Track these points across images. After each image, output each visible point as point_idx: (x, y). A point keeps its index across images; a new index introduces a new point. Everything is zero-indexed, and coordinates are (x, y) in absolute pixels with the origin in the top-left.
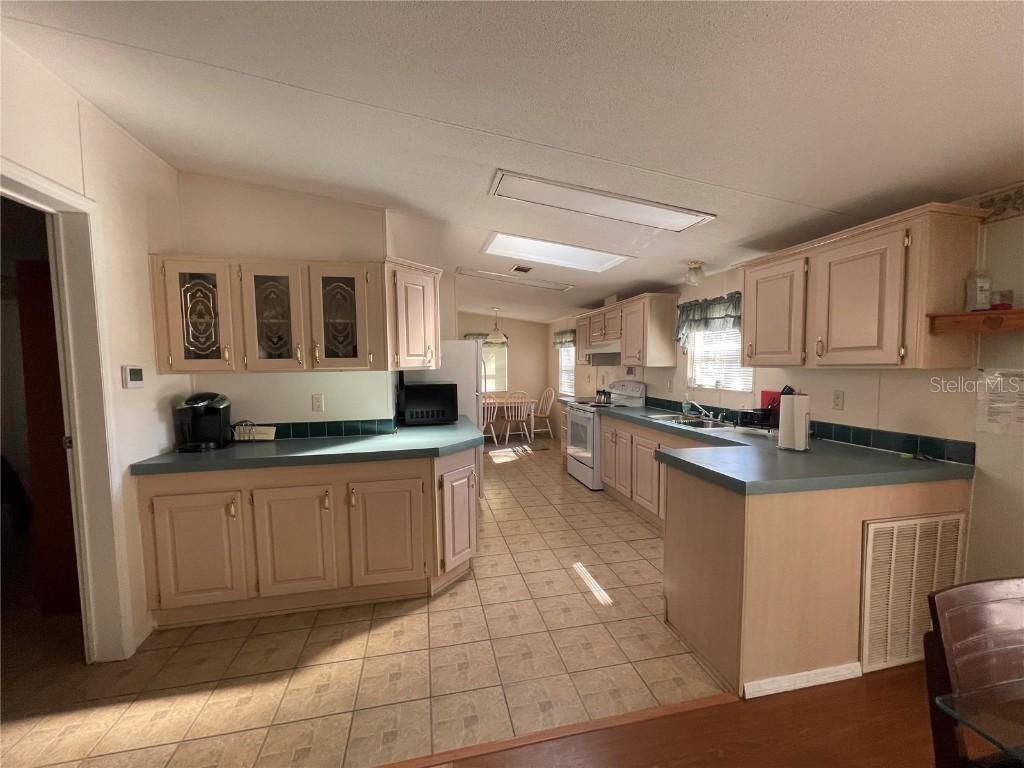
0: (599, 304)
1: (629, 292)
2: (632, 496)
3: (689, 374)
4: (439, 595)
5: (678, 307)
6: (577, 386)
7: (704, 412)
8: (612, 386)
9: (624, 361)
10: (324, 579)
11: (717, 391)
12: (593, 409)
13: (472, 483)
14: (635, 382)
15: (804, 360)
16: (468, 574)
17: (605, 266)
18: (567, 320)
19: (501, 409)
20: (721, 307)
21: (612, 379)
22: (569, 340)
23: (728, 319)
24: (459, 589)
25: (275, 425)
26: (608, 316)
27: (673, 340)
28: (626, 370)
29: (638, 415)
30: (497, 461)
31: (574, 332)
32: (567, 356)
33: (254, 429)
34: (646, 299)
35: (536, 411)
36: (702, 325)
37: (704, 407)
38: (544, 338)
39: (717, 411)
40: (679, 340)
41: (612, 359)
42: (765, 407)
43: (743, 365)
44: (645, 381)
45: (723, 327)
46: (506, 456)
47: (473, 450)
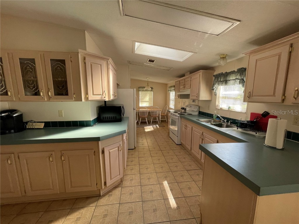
0: (183, 75)
1: (194, 70)
2: (191, 150)
3: (217, 103)
4: (104, 195)
5: (214, 76)
6: (175, 105)
7: (223, 119)
8: (187, 106)
9: (191, 97)
10: (53, 190)
11: (229, 111)
12: (179, 115)
13: (120, 149)
14: (195, 105)
15: (283, 100)
16: (119, 184)
17: (184, 58)
18: (172, 82)
19: (149, 112)
20: (234, 75)
21: (187, 104)
22: (173, 89)
23: (237, 80)
24: (114, 192)
25: (45, 122)
26: (186, 80)
27: (211, 89)
28: (192, 100)
29: (195, 119)
30: (146, 130)
31: (174, 86)
32: (172, 95)
33: (34, 124)
34: (201, 72)
35: (162, 113)
36: (224, 83)
37: (223, 117)
38: (165, 88)
39: (228, 120)
40: (213, 89)
41: (187, 96)
42: (253, 120)
43: (244, 101)
44: (199, 105)
45: (234, 84)
46: (149, 129)
47: (121, 135)
